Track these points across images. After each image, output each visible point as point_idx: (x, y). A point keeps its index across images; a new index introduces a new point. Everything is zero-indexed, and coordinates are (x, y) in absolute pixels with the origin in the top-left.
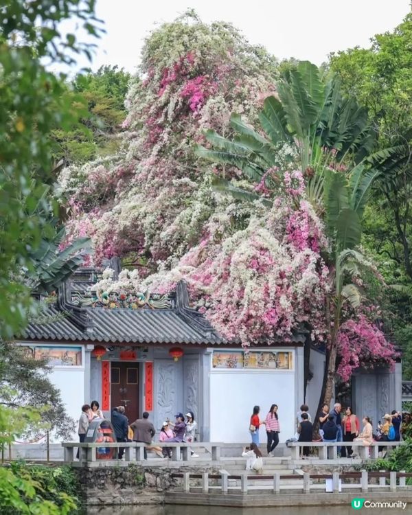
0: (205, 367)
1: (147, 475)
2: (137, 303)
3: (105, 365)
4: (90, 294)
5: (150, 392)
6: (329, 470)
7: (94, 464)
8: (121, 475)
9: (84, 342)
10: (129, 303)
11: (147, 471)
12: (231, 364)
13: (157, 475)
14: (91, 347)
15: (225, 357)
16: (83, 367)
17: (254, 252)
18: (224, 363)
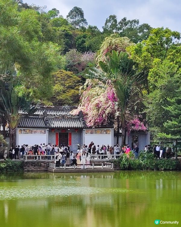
0: (83, 134)
1: (42, 163)
2: (67, 117)
3: (57, 134)
4: (53, 115)
5: (70, 140)
6: (98, 162)
7: (26, 160)
8: (34, 164)
9: (47, 128)
10: (65, 117)
11: (42, 162)
12: (92, 133)
13: (45, 163)
14: (48, 129)
15: (90, 131)
16: (46, 134)
17: (98, 102)
18: (89, 133)
